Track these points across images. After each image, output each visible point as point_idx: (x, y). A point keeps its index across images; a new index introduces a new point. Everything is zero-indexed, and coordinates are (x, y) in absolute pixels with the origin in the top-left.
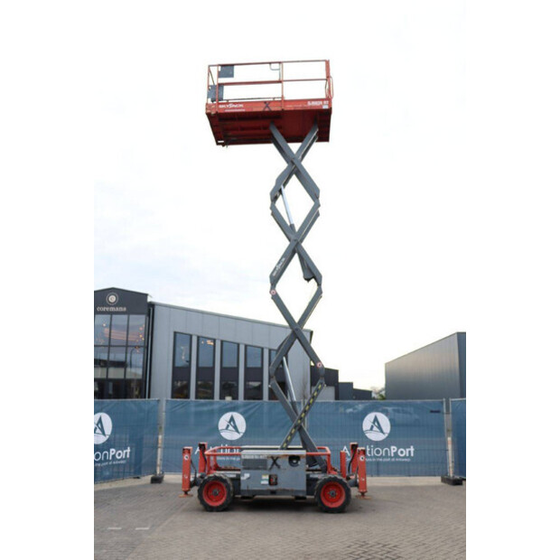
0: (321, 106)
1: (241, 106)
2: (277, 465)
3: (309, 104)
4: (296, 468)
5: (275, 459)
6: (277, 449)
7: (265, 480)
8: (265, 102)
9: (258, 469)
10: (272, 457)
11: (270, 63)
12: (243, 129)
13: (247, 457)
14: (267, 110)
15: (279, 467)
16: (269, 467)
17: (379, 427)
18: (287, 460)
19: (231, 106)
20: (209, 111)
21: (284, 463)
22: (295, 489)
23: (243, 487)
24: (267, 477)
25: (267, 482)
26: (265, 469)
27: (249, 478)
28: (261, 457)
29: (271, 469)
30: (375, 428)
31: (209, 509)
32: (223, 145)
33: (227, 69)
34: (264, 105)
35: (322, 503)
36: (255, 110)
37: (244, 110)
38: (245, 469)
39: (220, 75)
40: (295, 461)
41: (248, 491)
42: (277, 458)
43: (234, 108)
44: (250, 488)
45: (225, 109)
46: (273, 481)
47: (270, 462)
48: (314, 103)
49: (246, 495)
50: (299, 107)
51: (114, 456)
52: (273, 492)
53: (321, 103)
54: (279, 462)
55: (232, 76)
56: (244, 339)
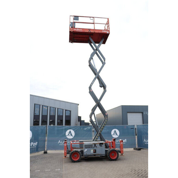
0: (107, 32)
1: (81, 30)
2: (96, 146)
3: (103, 31)
4: (102, 147)
5: (95, 144)
6: (91, 141)
7: (92, 151)
8: (89, 29)
9: (90, 148)
10: (94, 144)
11: (90, 17)
12: (79, 38)
13: (86, 144)
14: (89, 32)
15: (96, 147)
16: (93, 147)
17: (116, 134)
18: (99, 144)
20: (70, 30)
21: (98, 146)
22: (102, 154)
23: (85, 154)
24: (93, 150)
25: (93, 152)
26: (92, 148)
27: (86, 151)
28: (91, 144)
29: (94, 148)
30: (115, 134)
31: (74, 162)
32: (71, 42)
33: (76, 18)
34: (89, 30)
35: (110, 158)
36: (85, 31)
37: (82, 31)
38: (85, 148)
39: (74, 19)
40: (101, 145)
41: (86, 155)
42: (96, 144)
43: (79, 30)
44: (87, 154)
45: (76, 30)
46: (95, 151)
47: (94, 145)
49: (86, 156)
50: (100, 32)
51: (32, 145)
52: (95, 155)
54: (96, 145)
55: (78, 20)
56: (57, 106)
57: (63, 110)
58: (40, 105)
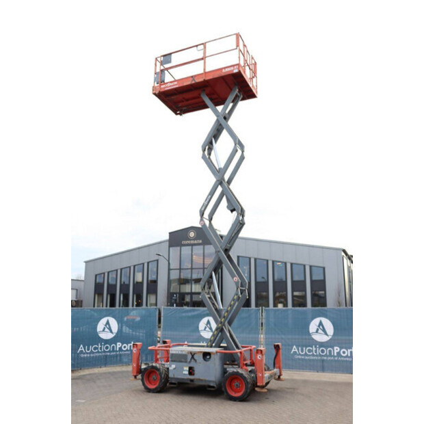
0: (232, 71)
1: (176, 83)
2: (194, 359)
3: (224, 71)
4: (208, 363)
5: (193, 355)
7: (186, 371)
8: (192, 77)
9: (181, 362)
10: (191, 353)
11: (197, 46)
13: (174, 352)
14: (193, 82)
15: (196, 361)
16: (189, 360)
18: (202, 355)
19: (169, 84)
20: (155, 92)
21: (199, 358)
22: (207, 379)
23: (171, 375)
24: (188, 369)
25: (187, 373)
26: (186, 362)
27: (174, 369)
28: (184, 353)
29: (190, 362)
31: (149, 391)
32: (180, 114)
33: (167, 57)
34: (191, 79)
35: (227, 392)
36: (185, 84)
37: (177, 86)
38: (172, 361)
39: (162, 63)
40: (208, 357)
41: (174, 378)
42: (194, 354)
43: (170, 86)
44: (176, 376)
45: (165, 88)
46: (191, 371)
47: (190, 356)
48: (227, 70)
49: (173, 382)
50: (216, 75)
52: (192, 381)
53: (232, 68)
54: (195, 357)
55: (170, 62)
56: (290, 259)
57: (304, 266)
58: (250, 258)
